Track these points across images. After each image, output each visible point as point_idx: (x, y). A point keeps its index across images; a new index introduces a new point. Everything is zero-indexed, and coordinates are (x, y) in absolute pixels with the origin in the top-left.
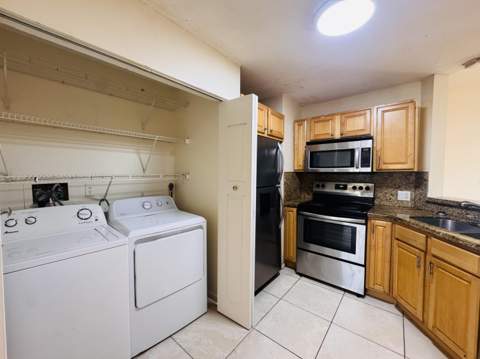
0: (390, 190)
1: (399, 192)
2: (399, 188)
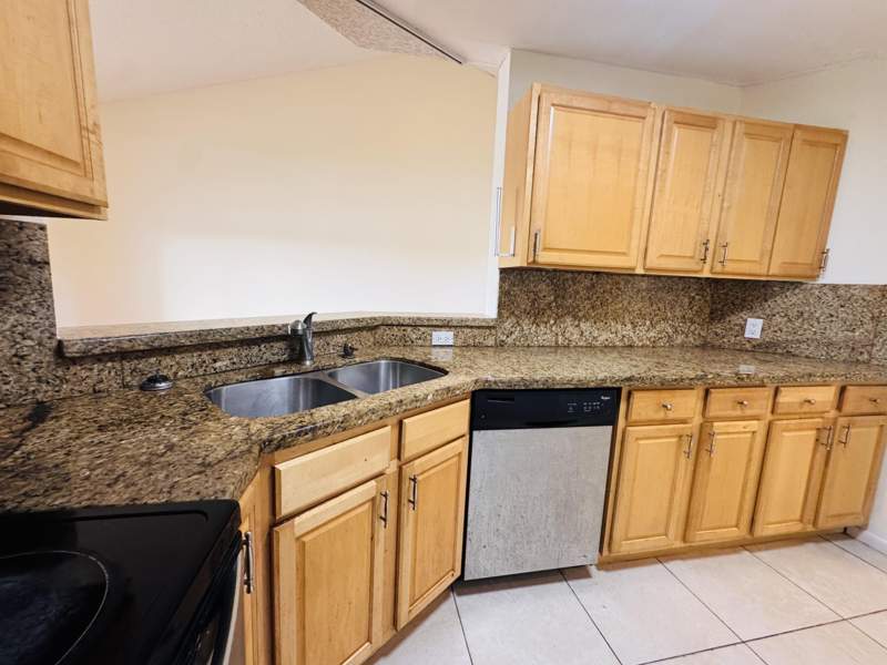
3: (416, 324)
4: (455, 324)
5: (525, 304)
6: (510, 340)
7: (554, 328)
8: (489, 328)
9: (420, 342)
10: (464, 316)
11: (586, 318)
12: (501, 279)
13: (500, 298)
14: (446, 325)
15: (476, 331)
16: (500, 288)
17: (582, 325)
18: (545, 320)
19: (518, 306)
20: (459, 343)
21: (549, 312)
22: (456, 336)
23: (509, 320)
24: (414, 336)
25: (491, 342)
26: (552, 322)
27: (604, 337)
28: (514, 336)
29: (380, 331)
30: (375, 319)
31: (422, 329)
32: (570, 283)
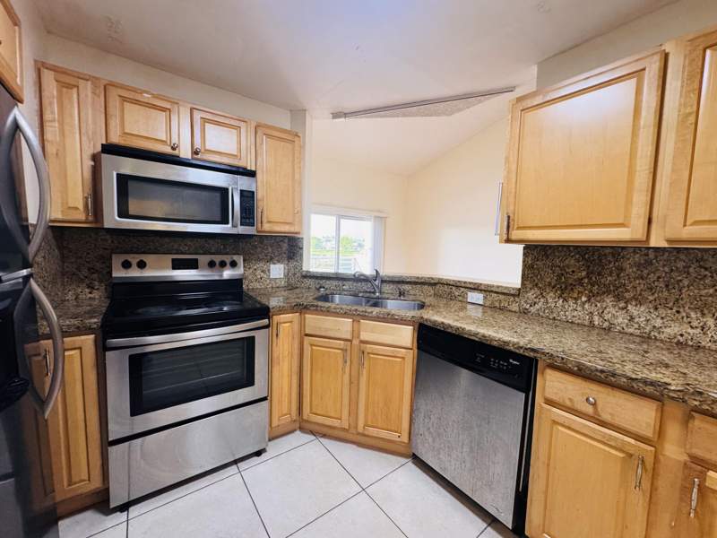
0: (261, 264)
1: (272, 266)
2: (271, 260)
3: (457, 285)
4: (483, 288)
5: (549, 278)
6: (533, 310)
7: (586, 306)
8: (513, 295)
9: (460, 298)
10: (489, 283)
11: (639, 301)
12: (524, 254)
13: (523, 271)
14: (476, 288)
15: (502, 297)
16: (524, 262)
17: (630, 307)
18: (575, 295)
19: (542, 279)
20: (488, 304)
21: (581, 289)
22: (485, 298)
23: (533, 291)
24: (457, 294)
25: (515, 307)
26: (584, 299)
27: (673, 330)
28: (537, 307)
29: (438, 287)
30: (432, 279)
31: (462, 289)
32: (610, 258)
